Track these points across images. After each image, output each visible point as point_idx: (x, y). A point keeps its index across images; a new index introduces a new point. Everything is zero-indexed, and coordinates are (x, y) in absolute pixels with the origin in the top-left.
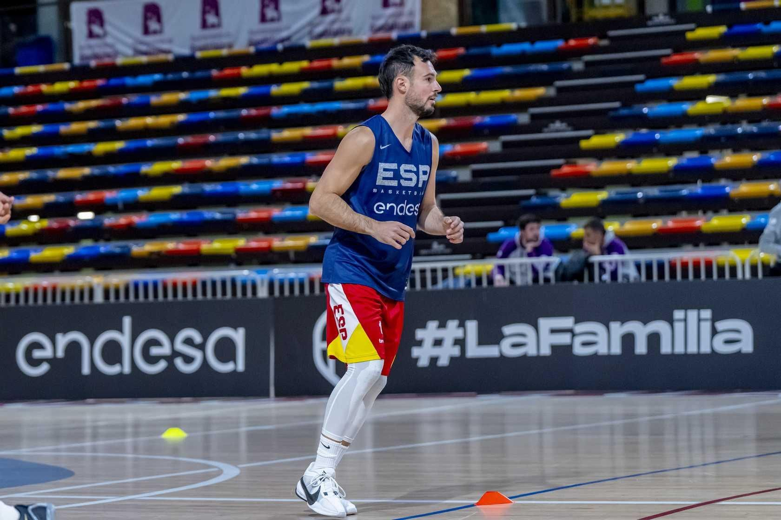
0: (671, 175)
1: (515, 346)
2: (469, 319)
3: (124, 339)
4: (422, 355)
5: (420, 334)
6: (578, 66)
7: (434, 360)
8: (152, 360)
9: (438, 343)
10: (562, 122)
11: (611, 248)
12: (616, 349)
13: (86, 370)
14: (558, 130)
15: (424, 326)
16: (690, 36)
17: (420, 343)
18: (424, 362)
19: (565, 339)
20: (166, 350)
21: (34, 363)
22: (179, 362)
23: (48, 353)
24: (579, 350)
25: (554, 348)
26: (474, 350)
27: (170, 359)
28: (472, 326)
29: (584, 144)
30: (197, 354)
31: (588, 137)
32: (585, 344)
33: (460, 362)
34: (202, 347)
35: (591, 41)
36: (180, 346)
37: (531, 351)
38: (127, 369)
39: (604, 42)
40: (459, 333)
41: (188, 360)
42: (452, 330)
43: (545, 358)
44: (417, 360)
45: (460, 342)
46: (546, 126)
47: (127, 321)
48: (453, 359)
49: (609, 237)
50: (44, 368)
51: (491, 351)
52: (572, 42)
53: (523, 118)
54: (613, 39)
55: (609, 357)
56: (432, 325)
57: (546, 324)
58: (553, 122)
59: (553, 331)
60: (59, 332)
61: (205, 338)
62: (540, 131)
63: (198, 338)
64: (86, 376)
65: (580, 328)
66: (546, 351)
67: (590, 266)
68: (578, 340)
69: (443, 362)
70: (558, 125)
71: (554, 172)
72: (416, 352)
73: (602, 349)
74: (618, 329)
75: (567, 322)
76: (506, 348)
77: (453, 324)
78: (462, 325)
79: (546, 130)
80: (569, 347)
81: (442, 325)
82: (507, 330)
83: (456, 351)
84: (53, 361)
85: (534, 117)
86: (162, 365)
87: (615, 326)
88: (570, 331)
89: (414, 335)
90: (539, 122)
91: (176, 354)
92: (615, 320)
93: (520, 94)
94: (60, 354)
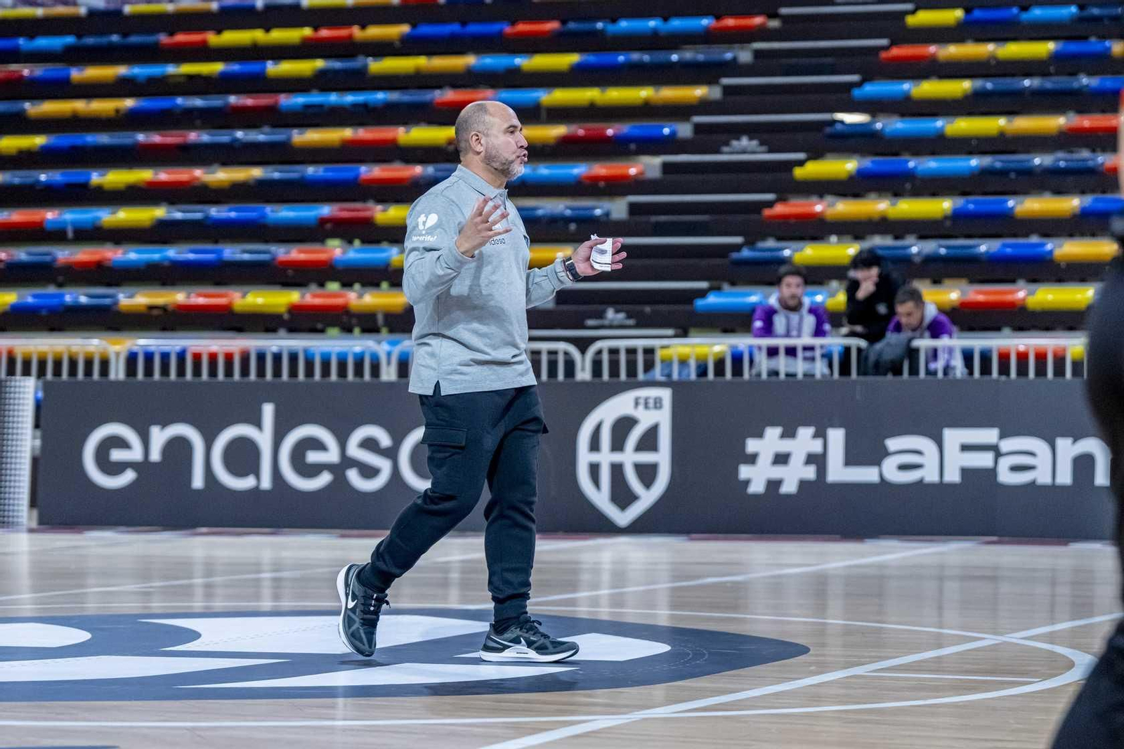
0: (948, 223)
1: (903, 467)
2: (833, 426)
3: (264, 439)
4: (756, 477)
5: (752, 445)
6: (745, 56)
7: (774, 485)
8: (310, 471)
9: (781, 459)
10: (751, 139)
11: (936, 330)
12: (1065, 477)
13: (198, 482)
14: (745, 150)
15: (760, 435)
16: (911, 20)
17: (752, 459)
18: (757, 487)
19: (985, 460)
20: (332, 455)
21: (113, 469)
22: (353, 476)
23: (136, 454)
24: (1006, 477)
25: (965, 472)
26: (838, 472)
27: (338, 470)
28: (836, 437)
29: (799, 172)
30: (385, 465)
31: (801, 163)
32: (1016, 469)
33: (815, 489)
34: (391, 454)
35: (758, 20)
36: (354, 451)
37: (930, 474)
38: (266, 483)
39: (774, 24)
40: (816, 446)
41: (369, 472)
42: (805, 441)
43: (952, 486)
44: (747, 483)
45: (817, 460)
46: (727, 144)
47: (268, 410)
48: (803, 484)
49: (931, 311)
50: (129, 476)
51: (867, 475)
52: (730, 22)
53: (685, 130)
54: (786, 19)
55: (1053, 488)
56: (773, 433)
57: (954, 437)
58: (738, 139)
59: (966, 448)
60: (155, 424)
61: (398, 440)
62: (718, 152)
63: (385, 440)
64: (198, 491)
65: (1006, 445)
66: (953, 476)
67: (913, 353)
68: (1005, 463)
69: (790, 487)
70: (744, 142)
71: (767, 212)
72: (745, 472)
73: (1042, 477)
74: (1068, 449)
75: (989, 435)
76: (890, 470)
77: (805, 433)
78: (820, 434)
79: (725, 149)
80: (992, 472)
81: (789, 433)
82: (893, 444)
83: (810, 473)
84: (142, 467)
85: (698, 128)
86: (325, 479)
87: (1063, 444)
88: (995, 449)
89: (743, 446)
90: (710, 138)
91: (347, 462)
92: (1064, 435)
93: (670, 93)
94: (155, 456)
